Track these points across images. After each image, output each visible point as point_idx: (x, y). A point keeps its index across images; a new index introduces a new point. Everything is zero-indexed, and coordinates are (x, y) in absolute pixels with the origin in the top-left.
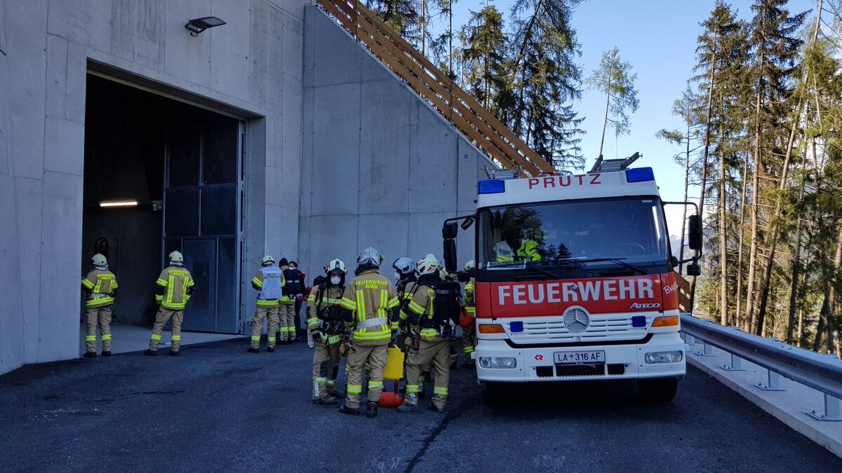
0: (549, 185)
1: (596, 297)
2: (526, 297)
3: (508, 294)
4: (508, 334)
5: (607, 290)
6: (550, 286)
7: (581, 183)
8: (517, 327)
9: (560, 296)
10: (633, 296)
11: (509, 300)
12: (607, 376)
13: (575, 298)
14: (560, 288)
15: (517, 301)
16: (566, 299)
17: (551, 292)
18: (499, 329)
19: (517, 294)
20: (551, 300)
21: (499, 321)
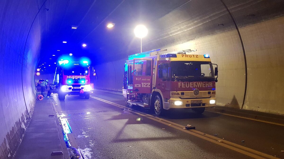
0: (187, 57)
1: (201, 86)
2: (185, 86)
3: (181, 85)
4: (180, 95)
5: (203, 85)
6: (191, 83)
7: (194, 57)
8: (183, 94)
9: (193, 86)
10: (208, 86)
11: (181, 86)
12: (202, 106)
13: (196, 87)
14: (193, 84)
15: (183, 87)
16: (194, 87)
17: (191, 85)
18: (178, 94)
19: (183, 85)
20: (191, 87)
21: (178, 92)
